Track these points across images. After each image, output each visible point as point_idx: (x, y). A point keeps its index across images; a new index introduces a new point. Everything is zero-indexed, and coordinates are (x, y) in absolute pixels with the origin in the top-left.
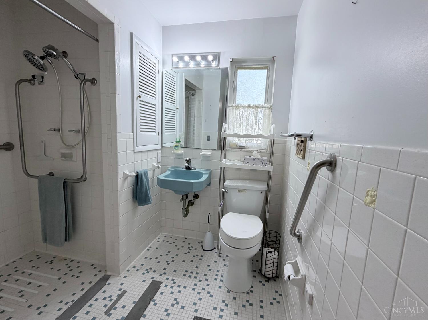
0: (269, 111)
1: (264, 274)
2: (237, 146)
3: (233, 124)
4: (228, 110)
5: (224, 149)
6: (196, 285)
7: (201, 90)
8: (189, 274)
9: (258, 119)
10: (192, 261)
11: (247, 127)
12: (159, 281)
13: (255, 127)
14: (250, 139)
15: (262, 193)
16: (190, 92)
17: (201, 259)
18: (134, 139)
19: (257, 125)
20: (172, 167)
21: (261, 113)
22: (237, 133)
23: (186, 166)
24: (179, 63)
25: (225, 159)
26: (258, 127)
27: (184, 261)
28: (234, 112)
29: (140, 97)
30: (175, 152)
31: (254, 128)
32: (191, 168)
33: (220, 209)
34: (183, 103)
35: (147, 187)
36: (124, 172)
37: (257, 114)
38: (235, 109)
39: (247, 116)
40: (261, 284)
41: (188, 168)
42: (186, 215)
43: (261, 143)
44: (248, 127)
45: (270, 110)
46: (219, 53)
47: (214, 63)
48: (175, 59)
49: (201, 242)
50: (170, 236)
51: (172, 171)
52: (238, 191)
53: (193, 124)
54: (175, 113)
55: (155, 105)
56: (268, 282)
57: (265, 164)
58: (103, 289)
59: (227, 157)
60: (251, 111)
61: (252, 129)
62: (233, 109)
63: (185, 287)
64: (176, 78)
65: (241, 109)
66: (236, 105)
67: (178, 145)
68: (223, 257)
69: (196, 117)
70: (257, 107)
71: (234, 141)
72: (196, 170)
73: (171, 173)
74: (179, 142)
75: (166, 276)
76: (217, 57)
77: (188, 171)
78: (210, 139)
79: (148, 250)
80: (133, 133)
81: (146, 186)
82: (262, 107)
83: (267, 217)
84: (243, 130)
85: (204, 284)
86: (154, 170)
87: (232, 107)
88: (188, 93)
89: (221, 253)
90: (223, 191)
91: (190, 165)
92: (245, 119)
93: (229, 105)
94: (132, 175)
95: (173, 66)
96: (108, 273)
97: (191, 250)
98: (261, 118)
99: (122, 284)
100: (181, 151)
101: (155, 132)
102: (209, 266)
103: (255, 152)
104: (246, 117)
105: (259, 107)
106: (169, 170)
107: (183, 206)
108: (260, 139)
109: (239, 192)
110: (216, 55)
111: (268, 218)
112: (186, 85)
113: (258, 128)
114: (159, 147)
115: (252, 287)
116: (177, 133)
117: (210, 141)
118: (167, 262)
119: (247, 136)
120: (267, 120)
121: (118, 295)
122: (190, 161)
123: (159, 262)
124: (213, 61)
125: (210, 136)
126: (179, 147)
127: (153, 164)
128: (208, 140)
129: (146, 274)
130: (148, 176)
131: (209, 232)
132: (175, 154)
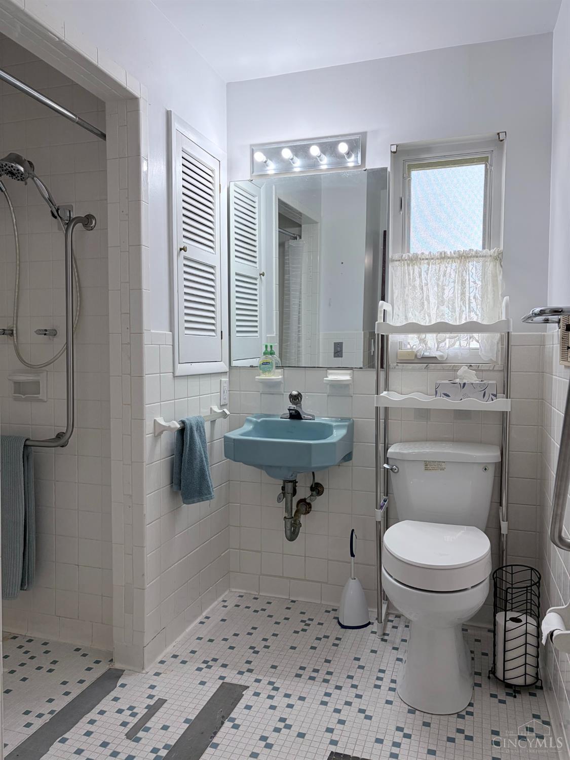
0: (495, 266)
1: (502, 678)
2: (416, 356)
3: (405, 302)
4: (391, 269)
5: (385, 366)
6: (328, 695)
7: (317, 223)
8: (308, 673)
9: (467, 286)
10: (313, 648)
11: (442, 308)
12: (239, 683)
13: (461, 306)
14: (450, 338)
15: (486, 469)
16: (289, 231)
17: (336, 645)
18: (173, 346)
19: (467, 302)
20: (254, 415)
21: (474, 271)
22: (414, 321)
23: (289, 410)
24: (267, 166)
25: (388, 391)
26: (469, 305)
27: (293, 648)
28: (404, 273)
29: (184, 249)
30: (263, 377)
31: (457, 309)
32: (303, 416)
33: (379, 514)
34: (274, 259)
35: (204, 459)
36: (155, 420)
37: (464, 275)
38: (408, 265)
39: (438, 279)
40: (496, 700)
41: (296, 416)
42: (292, 535)
43: (479, 347)
44: (444, 308)
45: (498, 262)
46: (364, 134)
47: (353, 158)
48: (259, 157)
49: (335, 610)
50: (254, 596)
51: (256, 424)
52: (423, 467)
54: (256, 284)
55: (212, 267)
56: (515, 697)
57: (491, 396)
58: (113, 694)
59: (391, 386)
60: (449, 269)
61: (455, 312)
62: (404, 265)
63: (302, 699)
64: (256, 199)
65: (424, 267)
66: (411, 255)
67: (268, 360)
68: (394, 643)
70: (464, 257)
71: (409, 343)
72: (317, 421)
73: (254, 428)
74: (272, 353)
75: (254, 676)
76: (358, 144)
77: (296, 422)
78: (344, 351)
79: (202, 623)
80: (171, 331)
81: (201, 455)
82: (477, 257)
83: (502, 532)
84: (429, 316)
85: (348, 693)
86: (213, 422)
87: (399, 260)
88: (284, 233)
89: (388, 635)
90: (385, 467)
91: (300, 407)
92: (436, 289)
93: (392, 257)
94: (172, 426)
95: (253, 173)
96: (118, 665)
97: (309, 625)
98: (475, 282)
99: (152, 687)
100: (276, 375)
101: (213, 330)
102: (358, 659)
103: (464, 368)
104: (438, 285)
105: (468, 257)
106: (250, 421)
107: (286, 511)
108: (476, 335)
109: (426, 469)
110: (356, 141)
111: (507, 535)
112: (280, 214)
113: (469, 308)
114: (223, 366)
115: (471, 705)
116: (261, 335)
117: (342, 357)
118: (252, 648)
119: (441, 328)
120: (490, 288)
121: (148, 707)
122: (299, 398)
123: (232, 648)
124: (349, 154)
125: (342, 343)
126: (272, 366)
127: (211, 408)
128: (338, 356)
129: (205, 670)
130: (204, 432)
131: (352, 579)
132: (261, 382)
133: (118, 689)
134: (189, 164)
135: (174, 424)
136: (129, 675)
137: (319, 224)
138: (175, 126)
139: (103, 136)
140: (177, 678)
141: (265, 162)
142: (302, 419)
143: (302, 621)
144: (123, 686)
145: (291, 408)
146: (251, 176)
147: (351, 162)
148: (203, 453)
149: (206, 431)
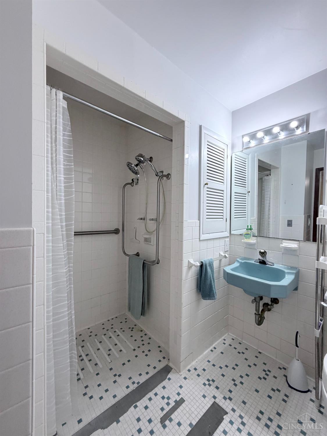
5: (323, 242)
10: (270, 397)
12: (223, 408)
16: (264, 172)
17: (285, 401)
18: (200, 227)
20: (241, 258)
24: (250, 143)
29: (207, 184)
30: (246, 240)
32: (267, 263)
33: (317, 332)
34: (256, 185)
35: (212, 280)
36: (189, 261)
41: (263, 262)
42: (260, 322)
46: (308, 115)
47: (300, 129)
48: (246, 139)
49: (285, 369)
50: (239, 341)
51: (241, 263)
53: (268, 207)
54: (246, 196)
55: (223, 191)
58: (164, 383)
64: (246, 160)
67: (249, 233)
69: (271, 200)
72: (275, 267)
73: (240, 265)
74: (251, 229)
75: (232, 405)
76: (305, 121)
77: (263, 265)
78: (293, 224)
79: (212, 351)
80: (199, 220)
81: (211, 277)
86: (220, 260)
88: (262, 174)
89: (324, 408)
91: (266, 258)
94: (196, 265)
95: (243, 147)
96: (171, 364)
97: (267, 375)
99: (181, 387)
100: (253, 240)
101: (222, 218)
106: (238, 261)
107: (256, 310)
110: (303, 119)
112: (259, 166)
114: (227, 234)
116: (248, 218)
117: (292, 226)
118: (234, 380)
121: (176, 401)
122: (265, 254)
123: (223, 375)
124: (297, 128)
125: (292, 220)
126: (250, 235)
127: (220, 253)
128: (290, 226)
129: (207, 386)
130: (213, 266)
131: (297, 360)
132: (245, 243)
133: (167, 380)
134: (210, 147)
135: (196, 263)
136: (174, 373)
137: (280, 169)
138: (203, 131)
139: (172, 140)
140: (193, 386)
141: (249, 141)
142: (266, 264)
143: (264, 371)
144: (169, 379)
145: (260, 259)
146: (242, 149)
147: (299, 132)
148: (212, 277)
149: (214, 266)
